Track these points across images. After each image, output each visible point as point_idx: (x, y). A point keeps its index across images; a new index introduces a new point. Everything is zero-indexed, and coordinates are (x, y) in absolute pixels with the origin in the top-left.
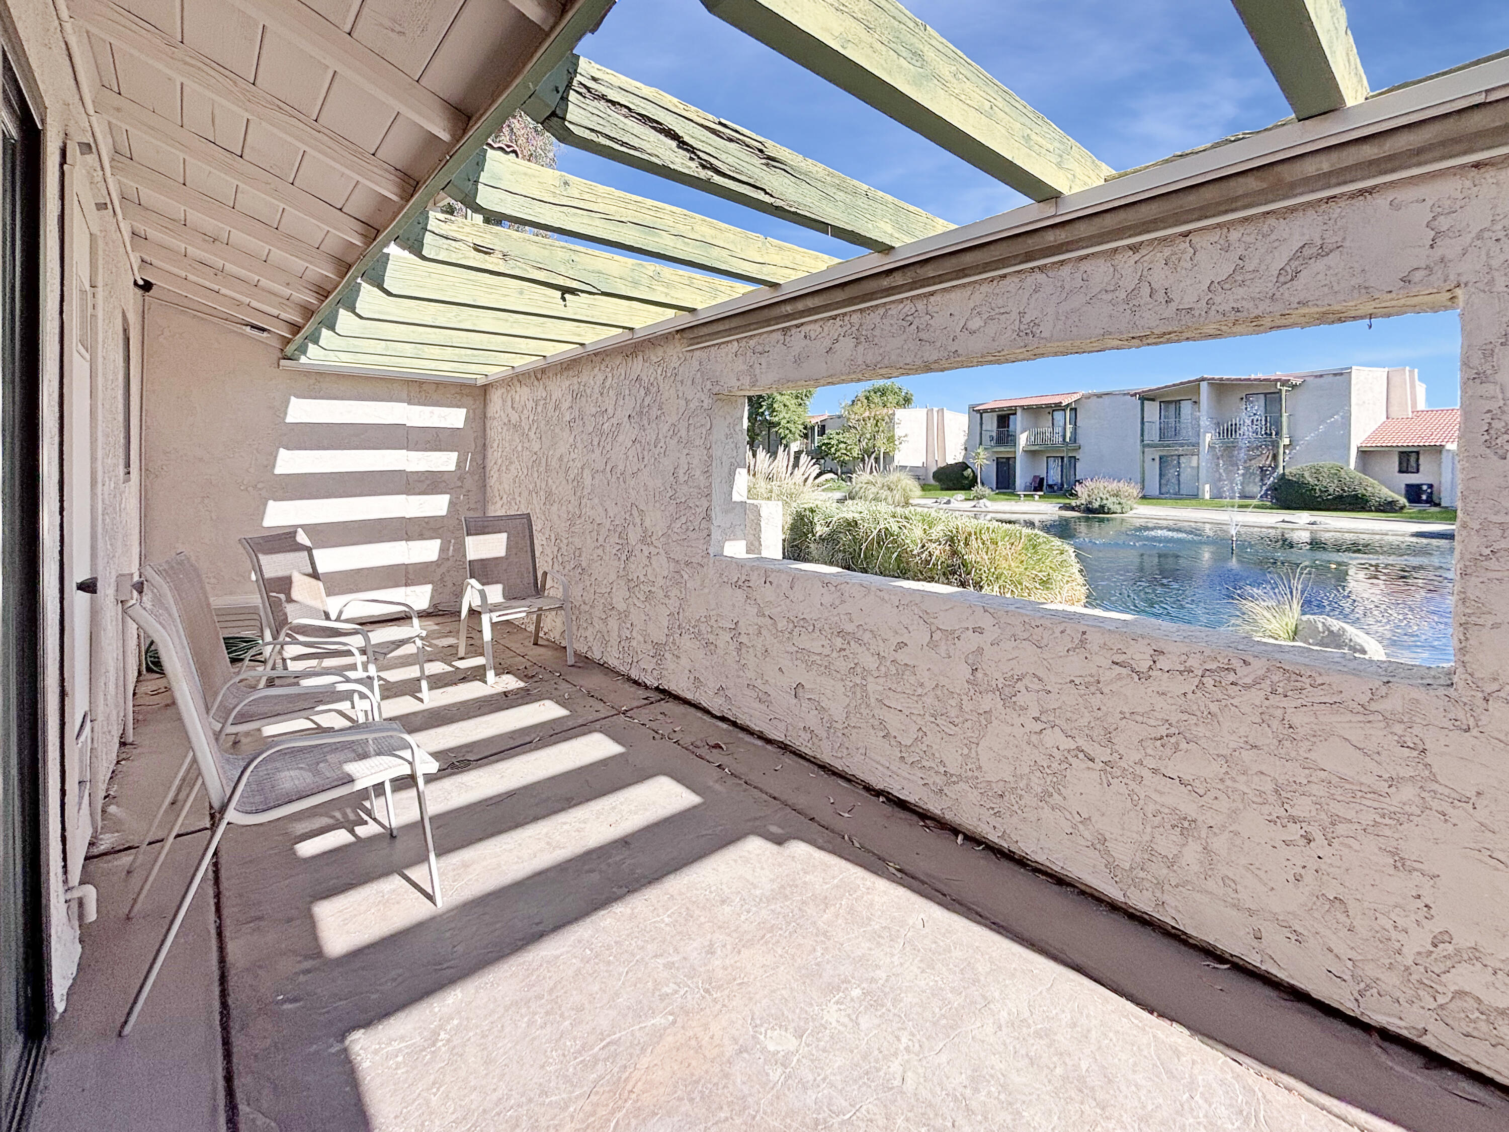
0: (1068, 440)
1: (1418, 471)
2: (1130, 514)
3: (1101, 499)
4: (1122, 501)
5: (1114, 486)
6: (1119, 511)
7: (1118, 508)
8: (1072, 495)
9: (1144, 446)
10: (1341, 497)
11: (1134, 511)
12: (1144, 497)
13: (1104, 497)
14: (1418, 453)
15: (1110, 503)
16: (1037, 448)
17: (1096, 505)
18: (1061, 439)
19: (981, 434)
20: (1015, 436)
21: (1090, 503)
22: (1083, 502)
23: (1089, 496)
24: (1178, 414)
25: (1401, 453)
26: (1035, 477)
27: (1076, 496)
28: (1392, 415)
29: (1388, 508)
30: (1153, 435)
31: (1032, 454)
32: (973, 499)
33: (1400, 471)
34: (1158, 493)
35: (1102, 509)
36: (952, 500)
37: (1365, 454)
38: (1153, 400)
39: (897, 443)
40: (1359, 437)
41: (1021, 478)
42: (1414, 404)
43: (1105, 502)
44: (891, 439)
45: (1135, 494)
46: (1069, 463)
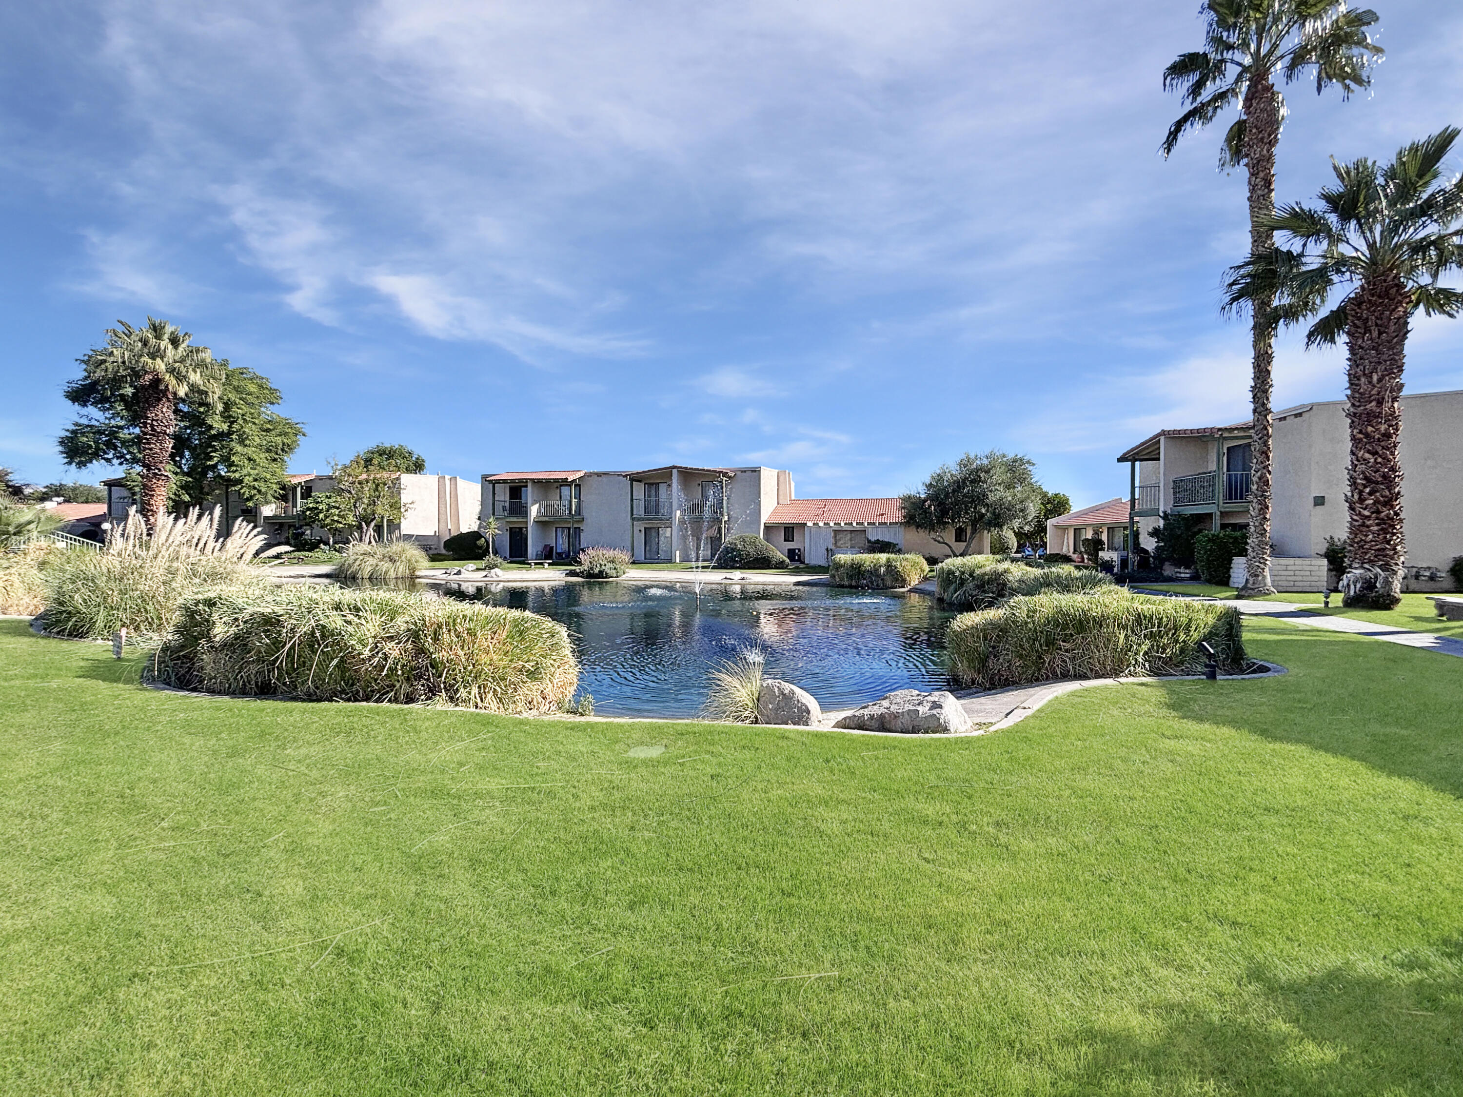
0: (573, 512)
1: (793, 541)
2: (624, 577)
3: (601, 565)
4: (617, 566)
5: (611, 553)
6: (615, 575)
7: (614, 574)
8: (576, 562)
9: (633, 519)
10: (756, 559)
11: (626, 575)
12: (633, 563)
13: (603, 563)
14: (793, 528)
15: (608, 568)
16: (546, 519)
17: (597, 571)
18: (567, 512)
19: (494, 504)
20: (526, 507)
21: (592, 569)
22: (586, 568)
23: (591, 563)
24: (657, 494)
25: (785, 528)
26: (546, 546)
27: (580, 563)
28: (781, 502)
29: (780, 566)
30: (640, 511)
31: (543, 524)
32: (485, 569)
33: (785, 540)
34: (643, 558)
35: (601, 574)
36: (463, 570)
37: (768, 528)
38: (640, 481)
39: (402, 510)
40: (765, 517)
41: (532, 547)
42: (790, 496)
43: (603, 567)
44: (396, 506)
45: (627, 560)
46: (574, 534)
